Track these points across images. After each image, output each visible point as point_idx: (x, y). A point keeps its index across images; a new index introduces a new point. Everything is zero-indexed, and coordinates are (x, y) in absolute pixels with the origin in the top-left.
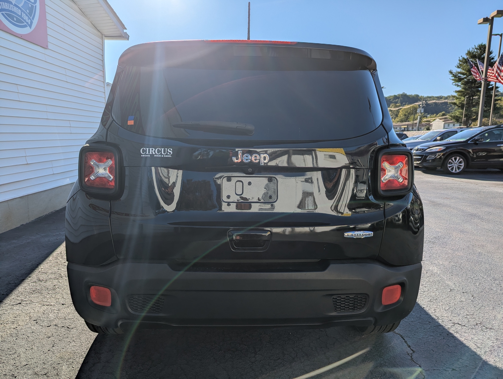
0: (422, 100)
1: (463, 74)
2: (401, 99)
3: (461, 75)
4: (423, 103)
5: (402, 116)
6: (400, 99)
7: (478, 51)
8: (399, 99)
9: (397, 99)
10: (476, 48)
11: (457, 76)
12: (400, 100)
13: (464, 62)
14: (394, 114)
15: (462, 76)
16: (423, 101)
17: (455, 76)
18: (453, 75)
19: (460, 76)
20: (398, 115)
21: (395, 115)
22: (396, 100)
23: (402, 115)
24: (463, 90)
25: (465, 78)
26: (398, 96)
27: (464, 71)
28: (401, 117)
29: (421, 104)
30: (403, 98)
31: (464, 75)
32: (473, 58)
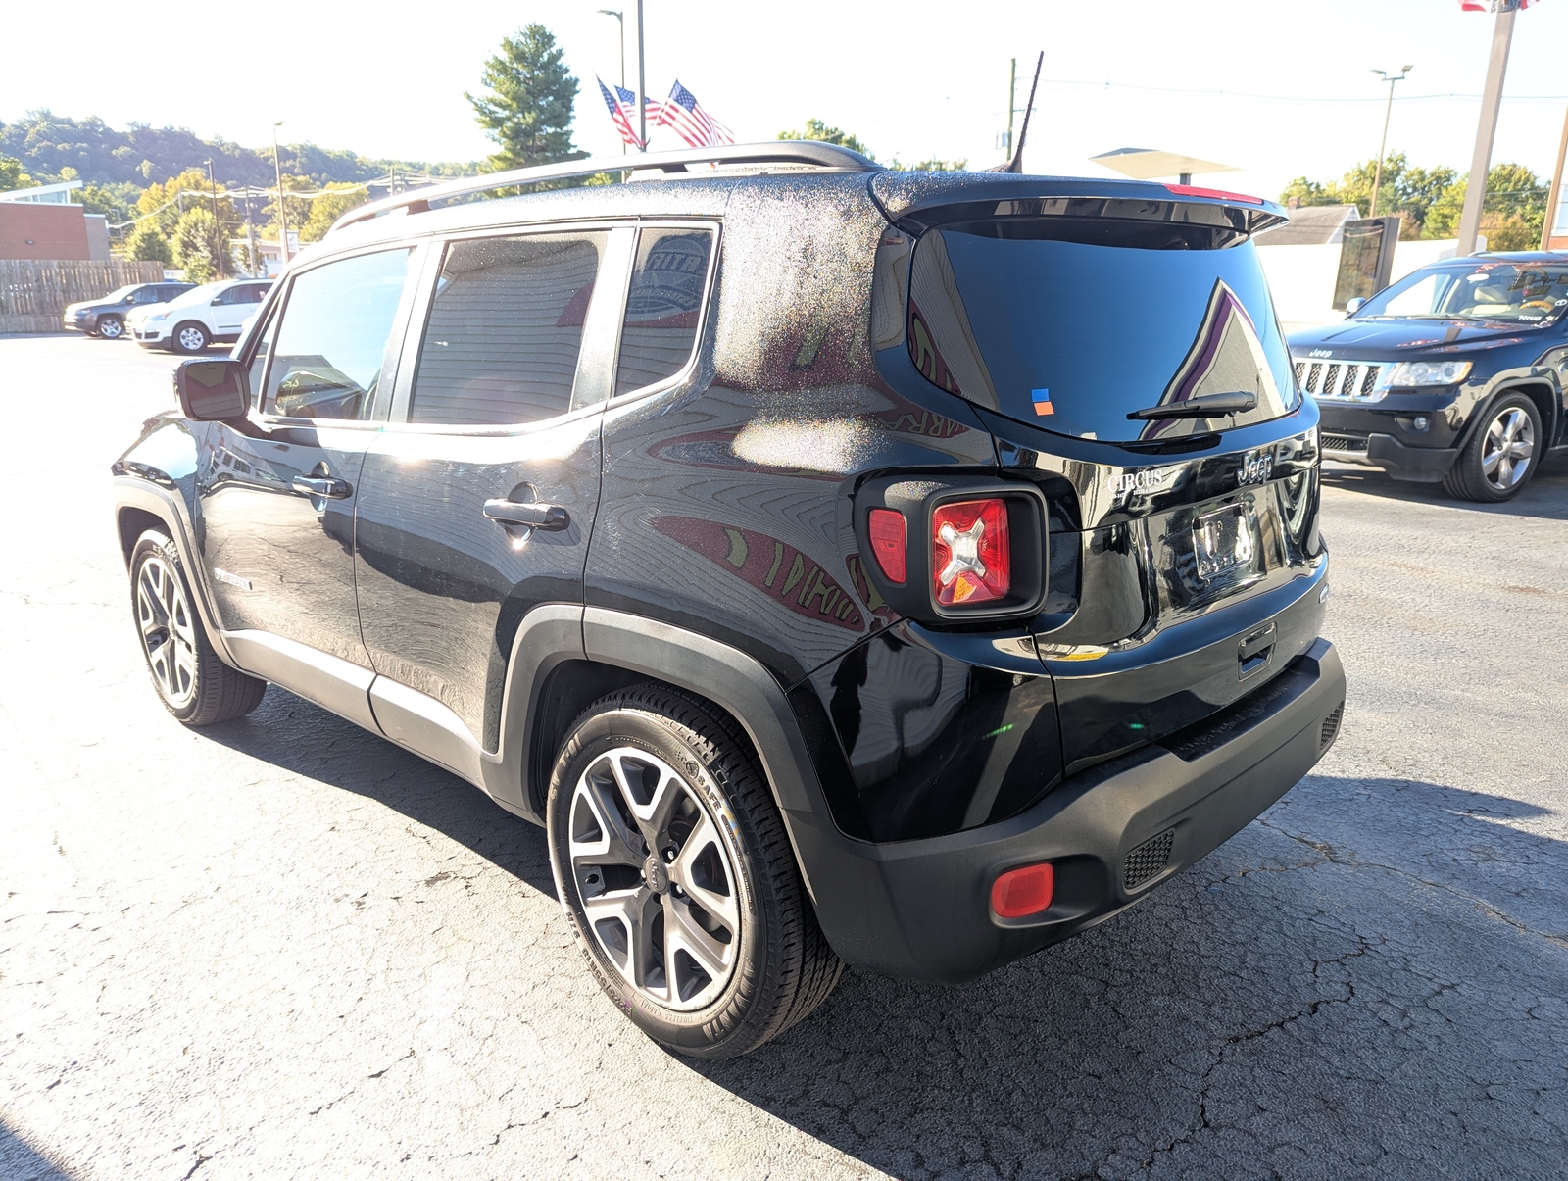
0: (391, 174)
1: (504, 107)
2: (303, 160)
3: (496, 109)
4: (393, 181)
5: (322, 218)
6: (298, 159)
7: (528, 40)
8: (294, 160)
9: (289, 159)
10: (522, 34)
11: (487, 111)
12: (300, 162)
13: (498, 70)
14: (295, 208)
15: (502, 113)
16: (394, 175)
17: (481, 110)
18: (476, 104)
19: (495, 112)
20: (311, 216)
21: (299, 213)
22: (285, 162)
23: (321, 214)
24: (509, 155)
25: (508, 118)
26: (289, 148)
27: (502, 97)
28: (319, 221)
29: (389, 187)
30: (306, 156)
31: (504, 110)
32: (520, 63)
